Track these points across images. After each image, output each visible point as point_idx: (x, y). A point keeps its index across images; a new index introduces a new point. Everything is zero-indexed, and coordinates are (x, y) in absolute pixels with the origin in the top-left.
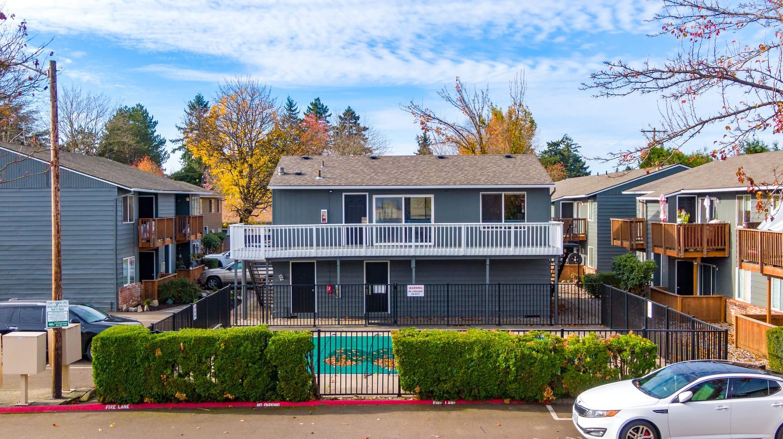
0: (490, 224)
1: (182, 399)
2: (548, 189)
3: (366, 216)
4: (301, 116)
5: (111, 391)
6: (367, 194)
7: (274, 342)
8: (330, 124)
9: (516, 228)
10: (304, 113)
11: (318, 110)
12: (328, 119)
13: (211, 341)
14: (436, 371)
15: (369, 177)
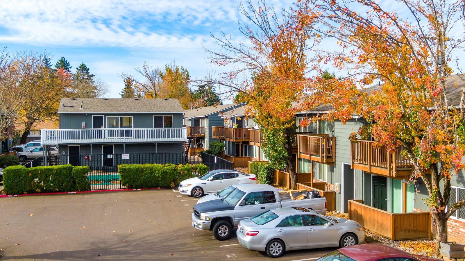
0: (157, 129)
1: (39, 191)
2: (182, 114)
3: (103, 125)
4: (53, 67)
5: (10, 190)
6: (103, 116)
7: (74, 170)
8: (71, 73)
9: (168, 130)
10: (55, 66)
11: (64, 64)
12: (70, 69)
13: (50, 170)
14: (134, 178)
15: (104, 108)
